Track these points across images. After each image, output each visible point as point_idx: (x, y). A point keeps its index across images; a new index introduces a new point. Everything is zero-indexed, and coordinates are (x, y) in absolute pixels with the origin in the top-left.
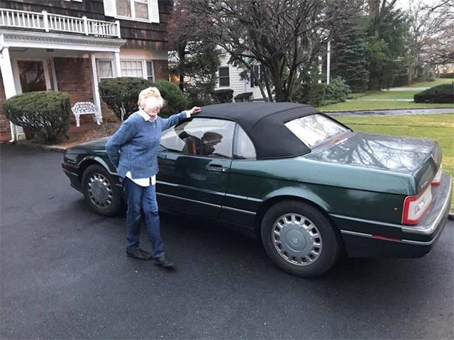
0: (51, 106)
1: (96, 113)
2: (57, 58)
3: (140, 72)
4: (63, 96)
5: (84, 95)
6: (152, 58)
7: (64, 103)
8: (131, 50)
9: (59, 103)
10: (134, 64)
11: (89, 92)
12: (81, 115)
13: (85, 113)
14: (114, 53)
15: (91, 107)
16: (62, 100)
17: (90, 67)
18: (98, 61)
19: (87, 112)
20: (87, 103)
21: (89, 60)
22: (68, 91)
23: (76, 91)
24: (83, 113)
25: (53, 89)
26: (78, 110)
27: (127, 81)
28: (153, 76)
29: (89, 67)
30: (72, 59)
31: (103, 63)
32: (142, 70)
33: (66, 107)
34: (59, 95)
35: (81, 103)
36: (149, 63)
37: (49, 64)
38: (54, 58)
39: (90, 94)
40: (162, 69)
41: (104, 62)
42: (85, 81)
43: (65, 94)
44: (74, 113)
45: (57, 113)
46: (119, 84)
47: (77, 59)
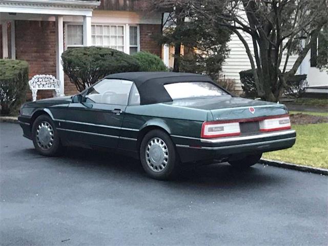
0: (9, 74)
1: (57, 89)
2: (19, 21)
3: (121, 40)
4: (22, 65)
5: (45, 66)
6: (137, 22)
7: (22, 72)
8: (109, 12)
9: (17, 72)
10: (112, 30)
11: (51, 63)
12: (39, 91)
13: (44, 88)
14: (84, 17)
15: (52, 81)
16: (21, 69)
17: (56, 32)
18: (66, 25)
19: (46, 88)
20: (48, 76)
21: (55, 24)
22: (27, 61)
23: (36, 61)
24: (41, 88)
25: (10, 56)
26: (36, 84)
27: (94, 52)
28: (139, 46)
29: (54, 32)
30: (36, 22)
31: (72, 28)
32: (123, 37)
33: (23, 78)
34: (17, 64)
35: (41, 76)
36: (133, 28)
37: (9, 29)
38: (15, 21)
39: (53, 66)
40: (151, 37)
41: (74, 26)
42: (48, 49)
43: (24, 63)
44: (32, 87)
45: (14, 82)
46: (85, 54)
47: (42, 22)
